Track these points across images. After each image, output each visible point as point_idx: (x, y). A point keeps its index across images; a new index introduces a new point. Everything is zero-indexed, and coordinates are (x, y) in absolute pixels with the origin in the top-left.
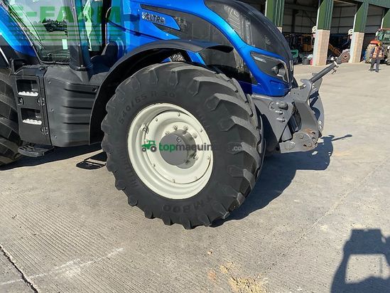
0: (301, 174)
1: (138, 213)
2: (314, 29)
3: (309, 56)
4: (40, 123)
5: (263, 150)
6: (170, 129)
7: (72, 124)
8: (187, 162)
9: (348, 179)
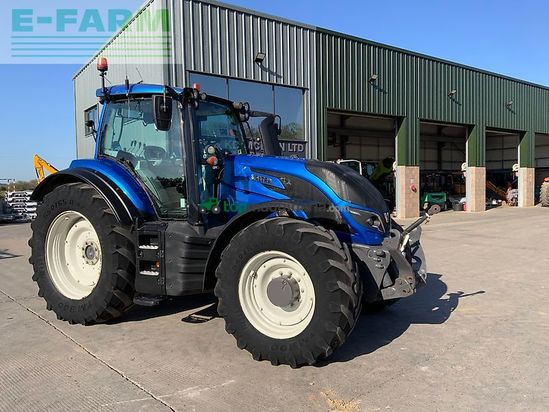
0: (414, 328)
1: (247, 356)
2: (464, 166)
3: (462, 200)
4: (157, 274)
5: (359, 289)
6: (276, 275)
7: (187, 273)
8: (292, 305)
9: (465, 332)
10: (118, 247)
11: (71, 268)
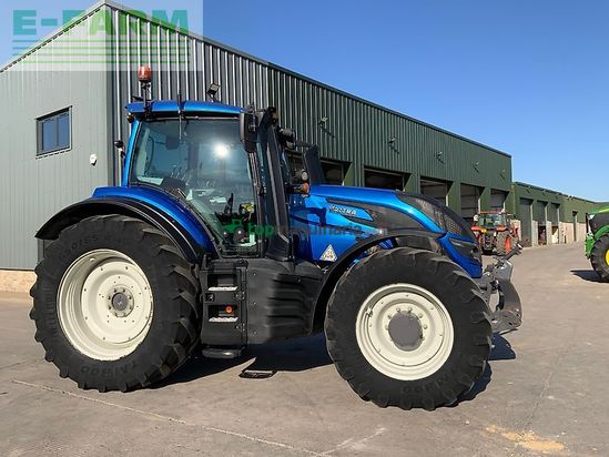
4: (234, 320)
6: (392, 311)
7: (275, 317)
8: (414, 344)
10: (181, 291)
11: (90, 323)
